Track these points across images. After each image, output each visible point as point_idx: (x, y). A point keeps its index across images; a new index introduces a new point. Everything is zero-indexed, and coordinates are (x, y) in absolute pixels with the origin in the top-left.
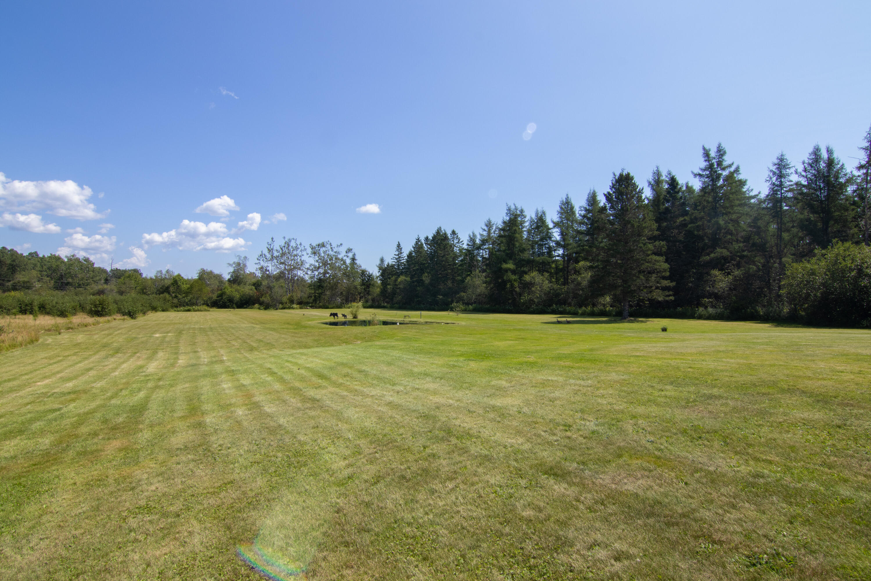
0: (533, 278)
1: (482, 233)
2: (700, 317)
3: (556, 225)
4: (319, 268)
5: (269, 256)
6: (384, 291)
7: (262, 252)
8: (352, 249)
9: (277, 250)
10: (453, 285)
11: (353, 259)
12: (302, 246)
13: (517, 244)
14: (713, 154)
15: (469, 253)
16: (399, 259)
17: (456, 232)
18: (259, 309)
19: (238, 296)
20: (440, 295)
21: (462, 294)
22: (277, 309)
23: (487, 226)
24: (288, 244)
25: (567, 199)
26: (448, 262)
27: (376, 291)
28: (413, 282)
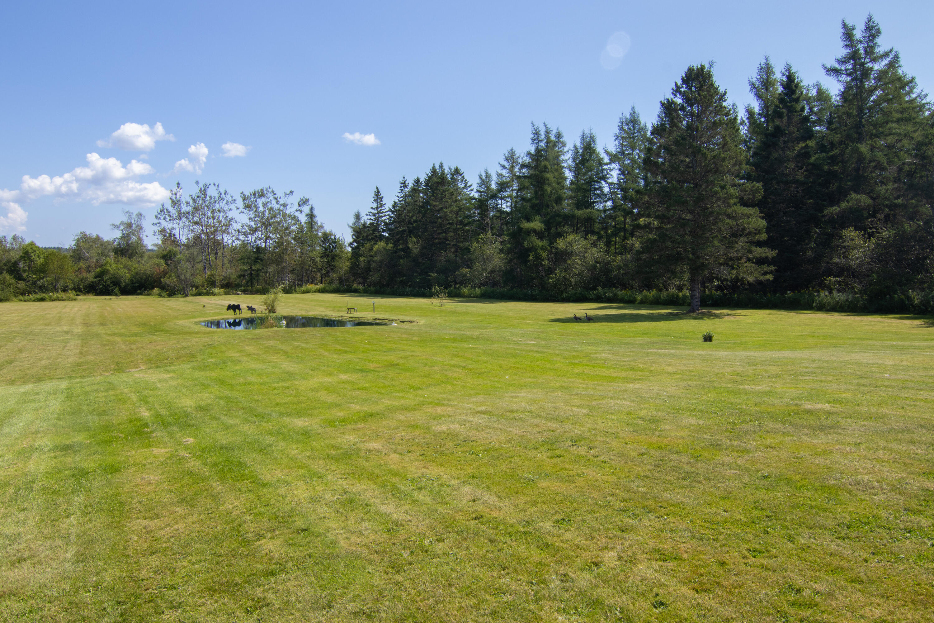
0: (571, 244)
1: (500, 172)
2: (822, 308)
3: (613, 158)
4: (256, 229)
5: (174, 213)
6: (354, 266)
7: (163, 205)
8: (307, 200)
9: (187, 203)
10: (456, 256)
11: (311, 216)
12: (229, 196)
13: (548, 189)
14: (858, 34)
15: (482, 204)
16: (378, 214)
17: (461, 172)
18: (160, 295)
19: (128, 276)
20: (433, 273)
21: (465, 270)
22: (186, 296)
23: (507, 160)
24: (204, 192)
25: (633, 114)
26: (447, 220)
27: (344, 265)
28: (395, 252)
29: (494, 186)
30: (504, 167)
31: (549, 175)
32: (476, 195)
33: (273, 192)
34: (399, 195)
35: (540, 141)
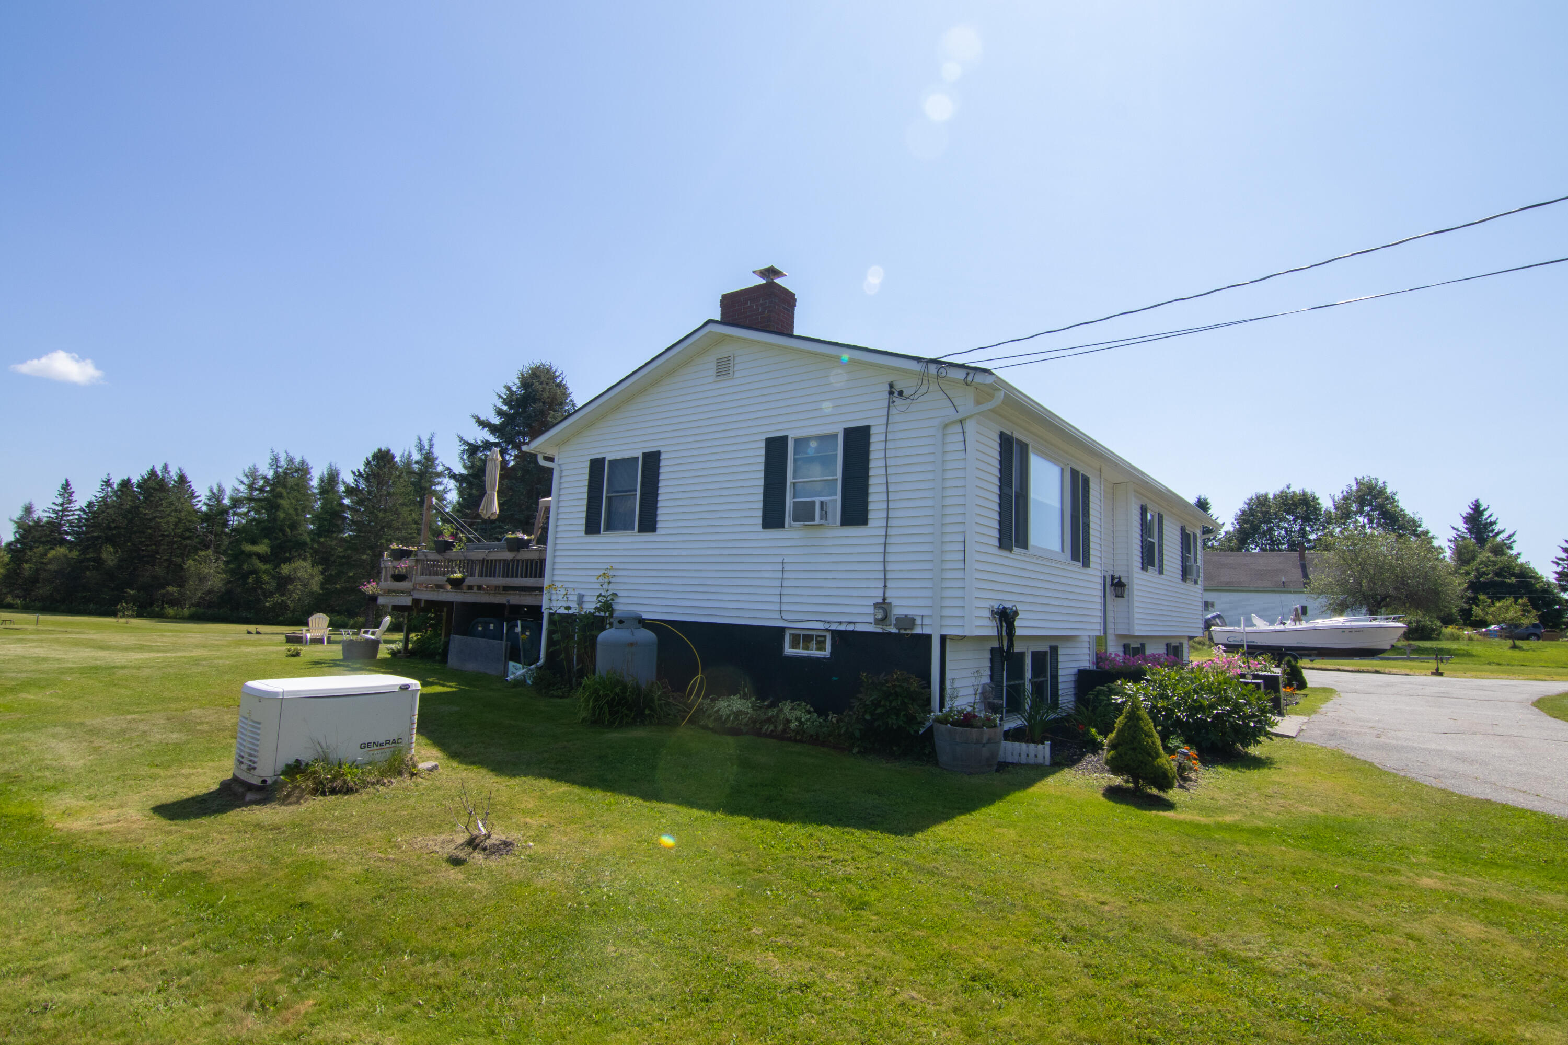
0: (295, 570)
1: (236, 487)
6: (12, 574)
10: (165, 573)
15: (209, 519)
16: (61, 513)
17: (189, 480)
20: (132, 589)
21: (173, 589)
23: (246, 475)
26: (160, 530)
28: (81, 561)
29: (226, 501)
30: (242, 483)
31: (282, 502)
32: (204, 508)
34: (98, 495)
35: (278, 467)
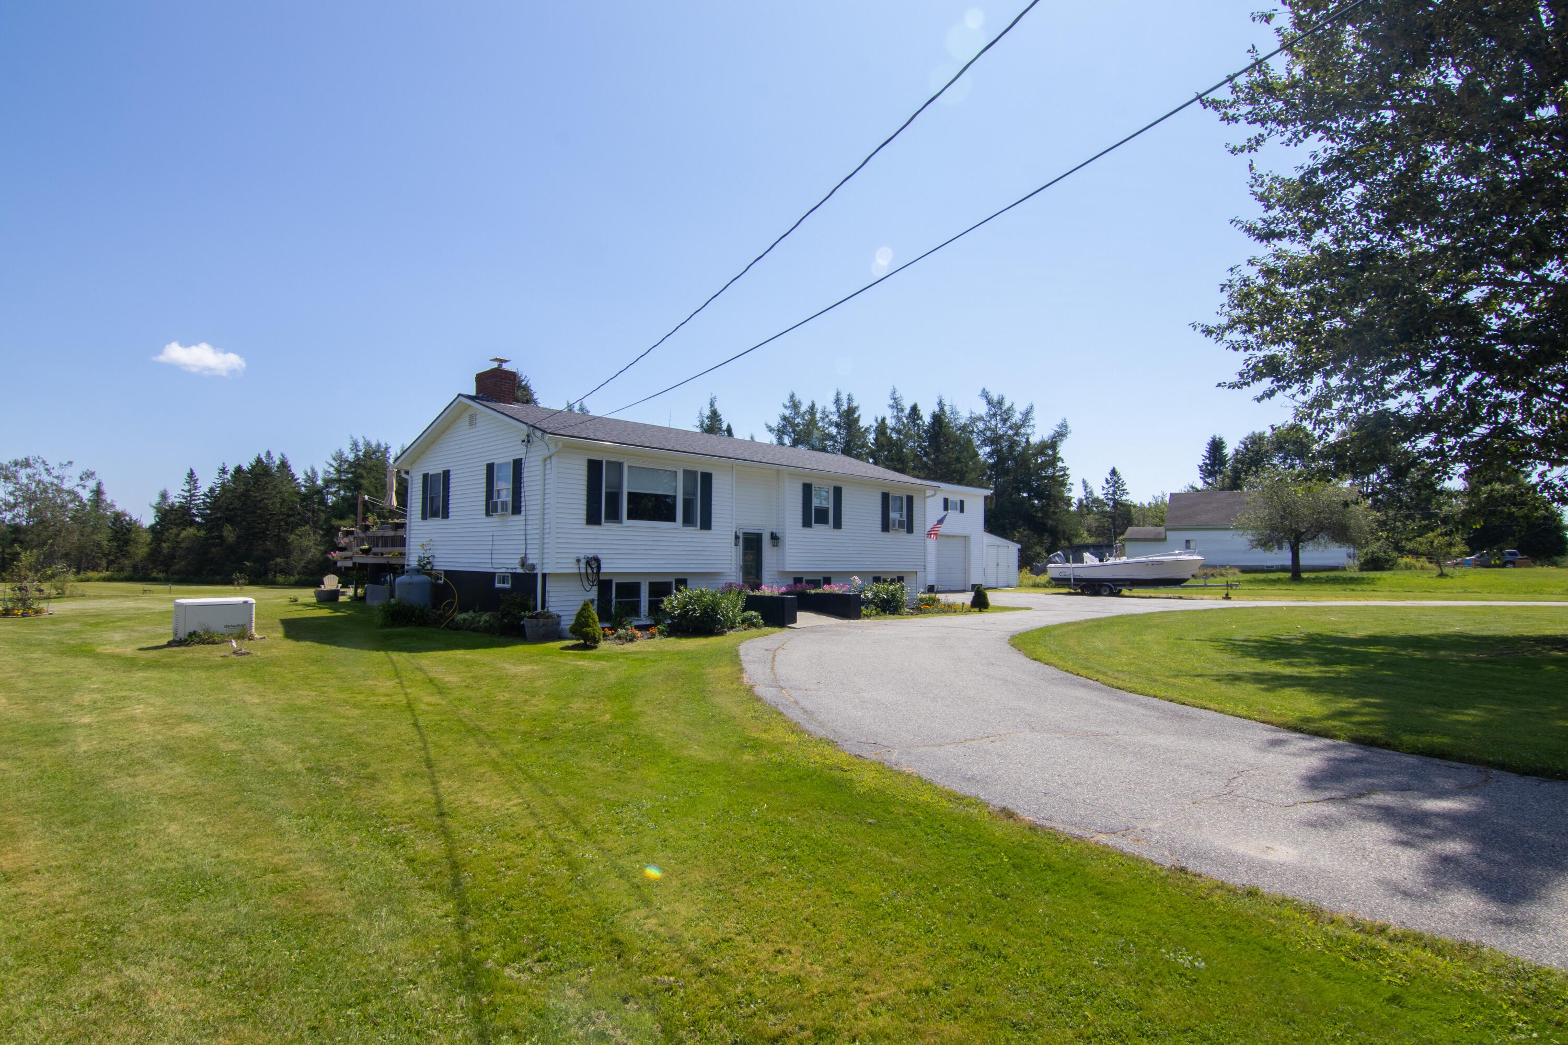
1: (326, 470)
6: (154, 552)
8: (93, 474)
10: (274, 546)
11: (98, 492)
15: (308, 498)
16: (190, 497)
17: (289, 464)
20: (249, 562)
21: (280, 560)
23: (334, 459)
26: (268, 510)
27: (141, 551)
28: (207, 539)
29: (320, 482)
30: (332, 465)
31: (363, 481)
32: (303, 490)
33: (44, 462)
34: (216, 481)
35: (358, 451)
